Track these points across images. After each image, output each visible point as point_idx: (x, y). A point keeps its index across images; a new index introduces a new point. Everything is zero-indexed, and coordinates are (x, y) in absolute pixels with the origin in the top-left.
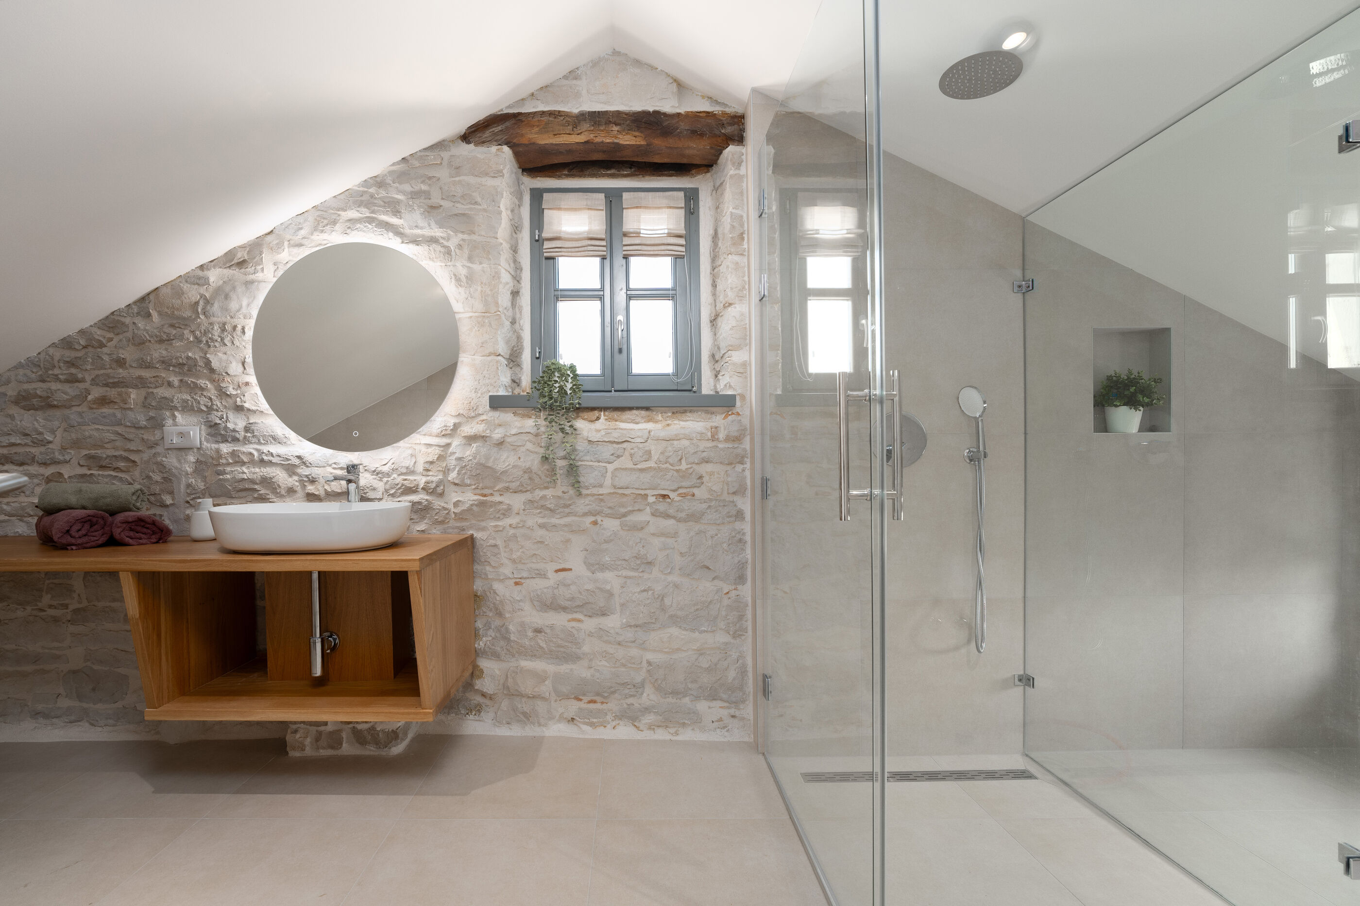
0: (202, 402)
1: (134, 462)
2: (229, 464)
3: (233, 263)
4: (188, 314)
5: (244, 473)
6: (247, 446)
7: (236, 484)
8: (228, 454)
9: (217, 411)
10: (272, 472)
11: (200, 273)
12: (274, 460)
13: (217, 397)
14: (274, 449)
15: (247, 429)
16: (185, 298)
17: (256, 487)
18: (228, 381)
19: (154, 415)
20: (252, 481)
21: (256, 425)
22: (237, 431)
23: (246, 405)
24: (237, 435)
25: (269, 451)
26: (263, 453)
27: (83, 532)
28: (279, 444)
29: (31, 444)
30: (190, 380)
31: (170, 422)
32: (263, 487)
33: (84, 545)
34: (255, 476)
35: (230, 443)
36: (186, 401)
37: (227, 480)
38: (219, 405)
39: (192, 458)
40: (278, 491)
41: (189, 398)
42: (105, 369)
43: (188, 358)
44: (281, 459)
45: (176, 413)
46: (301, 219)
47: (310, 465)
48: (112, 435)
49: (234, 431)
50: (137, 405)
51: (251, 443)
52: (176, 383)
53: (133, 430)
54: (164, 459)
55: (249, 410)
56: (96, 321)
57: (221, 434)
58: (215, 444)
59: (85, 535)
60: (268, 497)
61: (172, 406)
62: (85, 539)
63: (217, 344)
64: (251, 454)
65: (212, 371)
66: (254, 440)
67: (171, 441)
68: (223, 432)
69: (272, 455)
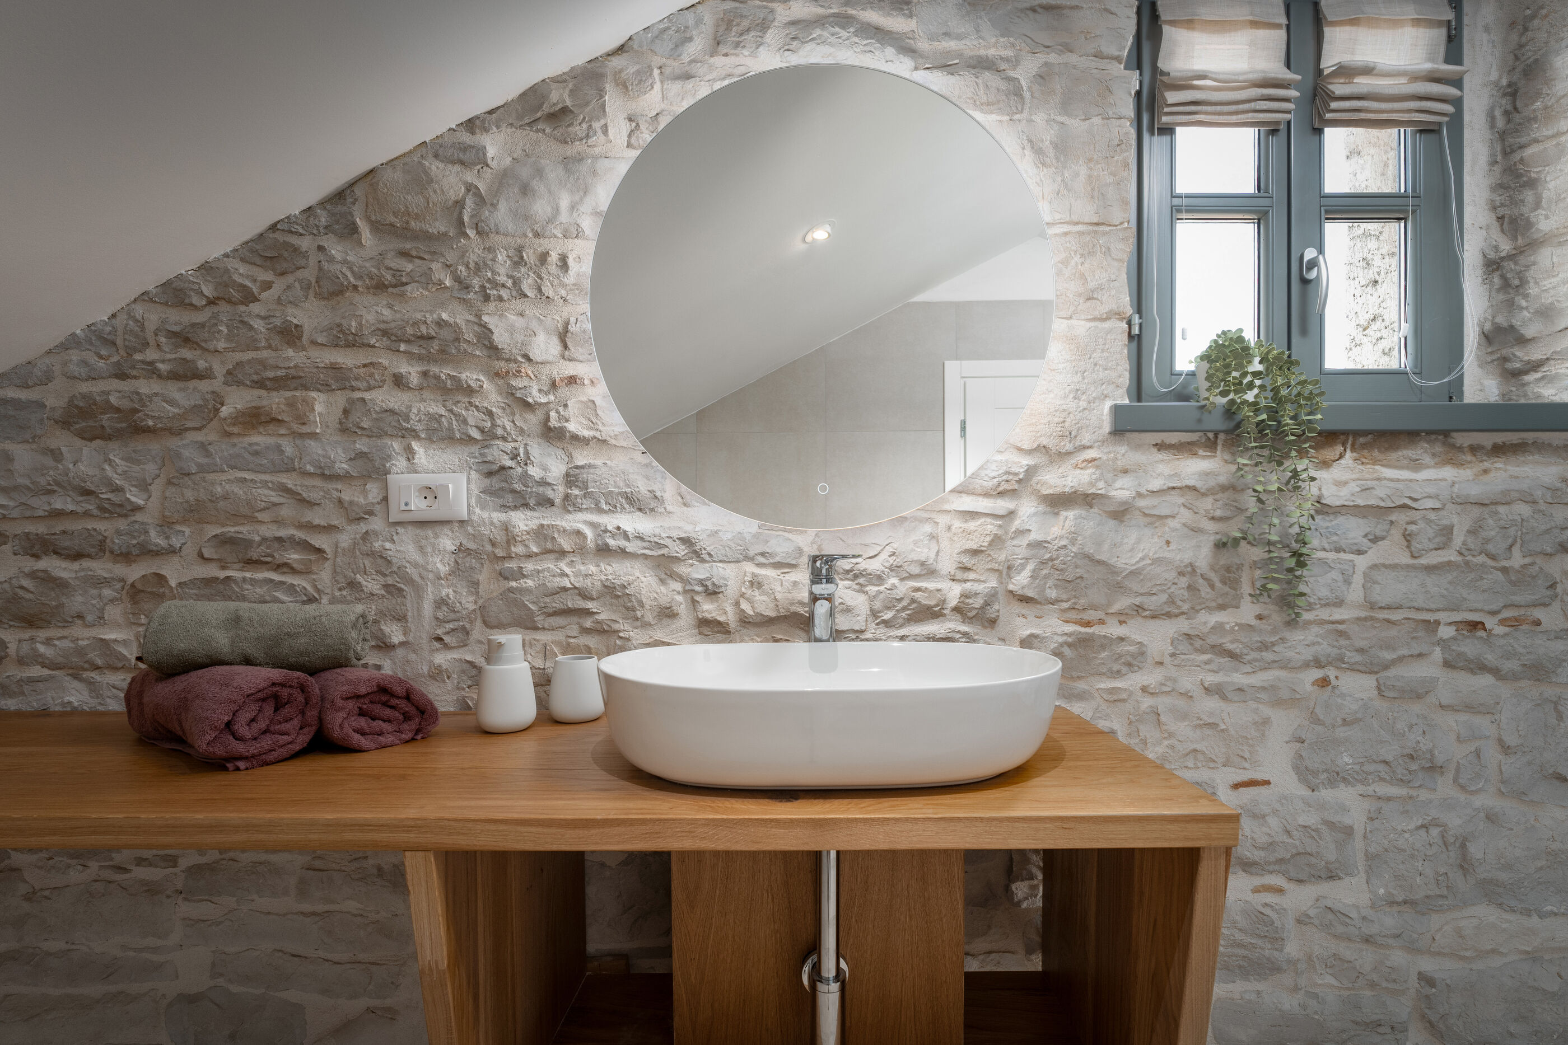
0: (471, 421)
1: (319, 551)
2: (530, 556)
3: (539, 115)
4: (439, 226)
5: (564, 575)
6: (570, 517)
7: (547, 600)
8: (528, 533)
9: (504, 439)
10: (626, 574)
11: (466, 138)
12: (631, 547)
13: (504, 409)
14: (631, 522)
15: (571, 479)
16: (435, 192)
17: (590, 605)
18: (527, 375)
19: (365, 449)
20: (583, 594)
21: (592, 470)
22: (549, 484)
23: (572, 427)
24: (550, 494)
25: (619, 528)
26: (606, 531)
27: (262, 725)
28: (639, 513)
29: (95, 512)
30: (445, 371)
31: (400, 463)
32: (604, 605)
33: (264, 757)
34: (588, 582)
35: (532, 509)
36: (437, 418)
37: (528, 591)
38: (508, 428)
39: (447, 542)
40: (639, 614)
41: (442, 411)
42: (257, 349)
43: (440, 323)
44: (645, 544)
45: (415, 445)
46: (690, 17)
47: (707, 558)
48: (273, 493)
49: (544, 483)
50: (328, 427)
51: (580, 510)
52: (415, 380)
53: (318, 482)
54: (388, 545)
55: (575, 437)
56: (237, 243)
57: (514, 491)
58: (500, 511)
59: (266, 732)
60: (616, 627)
61: (406, 429)
62: (266, 742)
63: (504, 293)
64: (579, 533)
65: (493, 350)
66: (587, 503)
67: (406, 504)
68: (518, 486)
69: (626, 536)
